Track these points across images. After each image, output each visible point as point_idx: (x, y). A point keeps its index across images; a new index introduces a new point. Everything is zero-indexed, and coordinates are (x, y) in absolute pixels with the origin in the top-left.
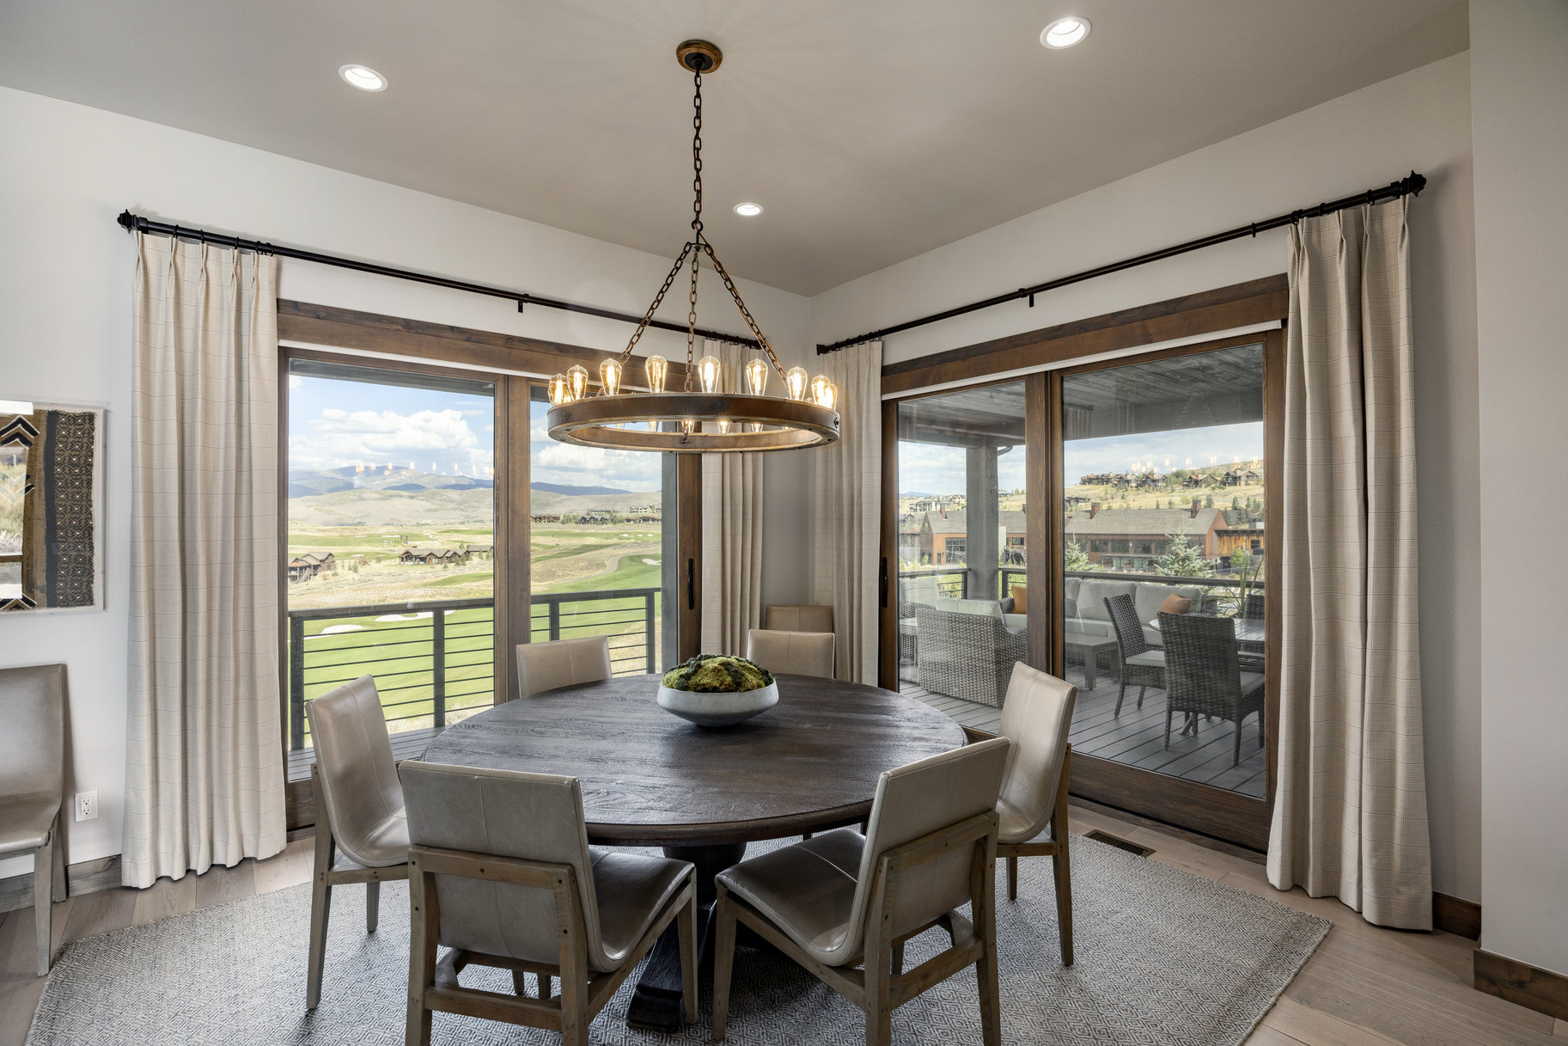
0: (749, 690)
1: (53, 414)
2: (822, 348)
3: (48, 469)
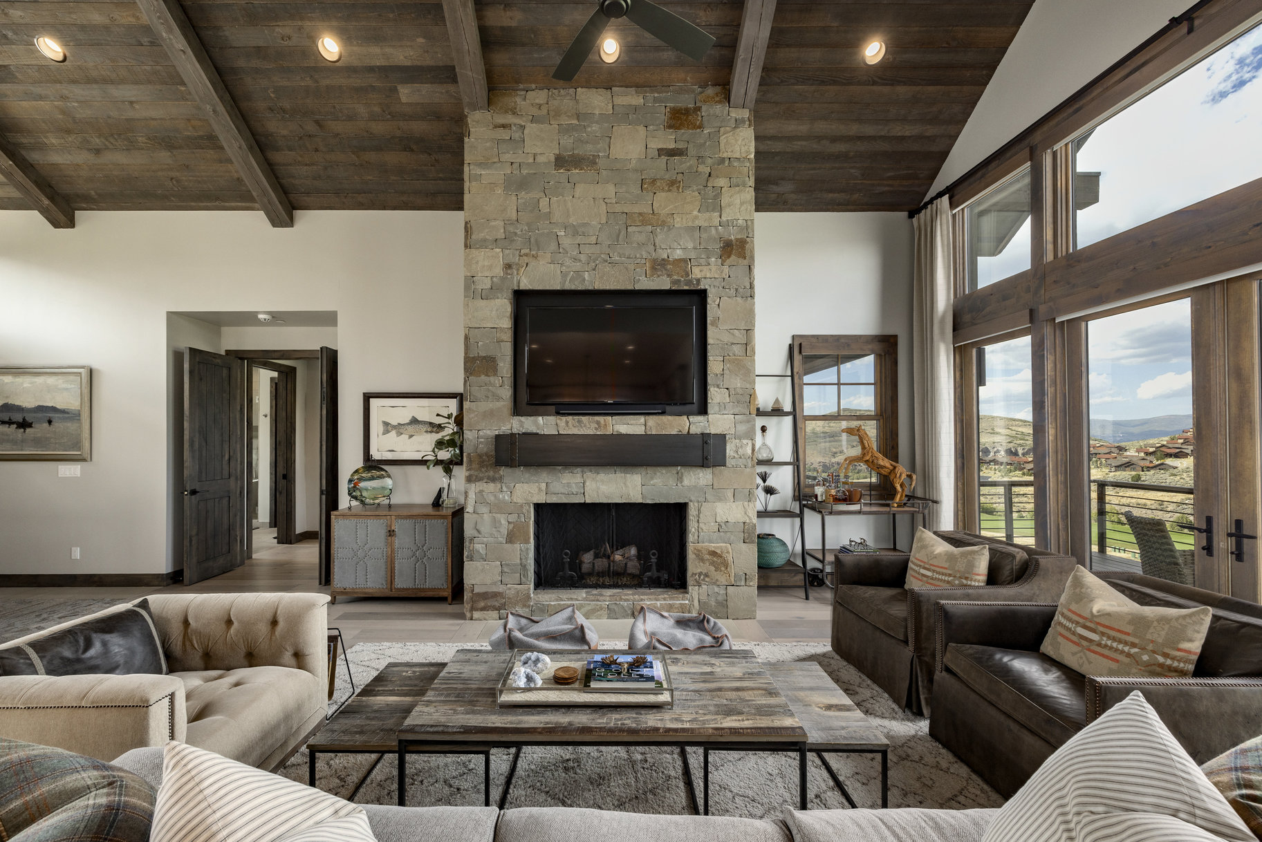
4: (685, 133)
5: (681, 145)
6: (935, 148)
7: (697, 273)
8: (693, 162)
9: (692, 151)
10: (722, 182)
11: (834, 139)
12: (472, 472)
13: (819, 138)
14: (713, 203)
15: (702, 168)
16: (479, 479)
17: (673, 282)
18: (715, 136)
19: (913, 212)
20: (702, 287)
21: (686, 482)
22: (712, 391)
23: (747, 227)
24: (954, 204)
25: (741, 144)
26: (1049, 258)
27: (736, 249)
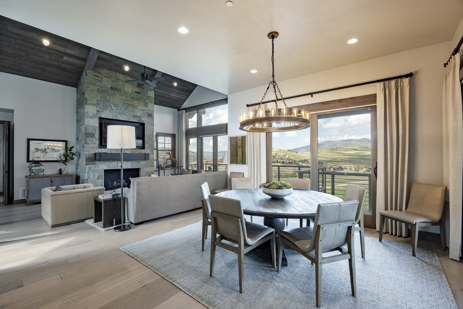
0: (270, 188)
1: (242, 137)
2: (445, 65)
3: (242, 144)
4: (141, 89)
5: (140, 91)
7: (143, 119)
8: (142, 95)
9: (142, 93)
10: (148, 101)
12: (87, 162)
14: (146, 105)
15: (144, 97)
16: (89, 164)
17: (138, 121)
18: (147, 91)
19: (179, 110)
20: (144, 122)
21: (140, 164)
22: (146, 144)
23: (153, 111)
24: (186, 112)
25: (152, 94)
26: (199, 127)
27: (150, 115)
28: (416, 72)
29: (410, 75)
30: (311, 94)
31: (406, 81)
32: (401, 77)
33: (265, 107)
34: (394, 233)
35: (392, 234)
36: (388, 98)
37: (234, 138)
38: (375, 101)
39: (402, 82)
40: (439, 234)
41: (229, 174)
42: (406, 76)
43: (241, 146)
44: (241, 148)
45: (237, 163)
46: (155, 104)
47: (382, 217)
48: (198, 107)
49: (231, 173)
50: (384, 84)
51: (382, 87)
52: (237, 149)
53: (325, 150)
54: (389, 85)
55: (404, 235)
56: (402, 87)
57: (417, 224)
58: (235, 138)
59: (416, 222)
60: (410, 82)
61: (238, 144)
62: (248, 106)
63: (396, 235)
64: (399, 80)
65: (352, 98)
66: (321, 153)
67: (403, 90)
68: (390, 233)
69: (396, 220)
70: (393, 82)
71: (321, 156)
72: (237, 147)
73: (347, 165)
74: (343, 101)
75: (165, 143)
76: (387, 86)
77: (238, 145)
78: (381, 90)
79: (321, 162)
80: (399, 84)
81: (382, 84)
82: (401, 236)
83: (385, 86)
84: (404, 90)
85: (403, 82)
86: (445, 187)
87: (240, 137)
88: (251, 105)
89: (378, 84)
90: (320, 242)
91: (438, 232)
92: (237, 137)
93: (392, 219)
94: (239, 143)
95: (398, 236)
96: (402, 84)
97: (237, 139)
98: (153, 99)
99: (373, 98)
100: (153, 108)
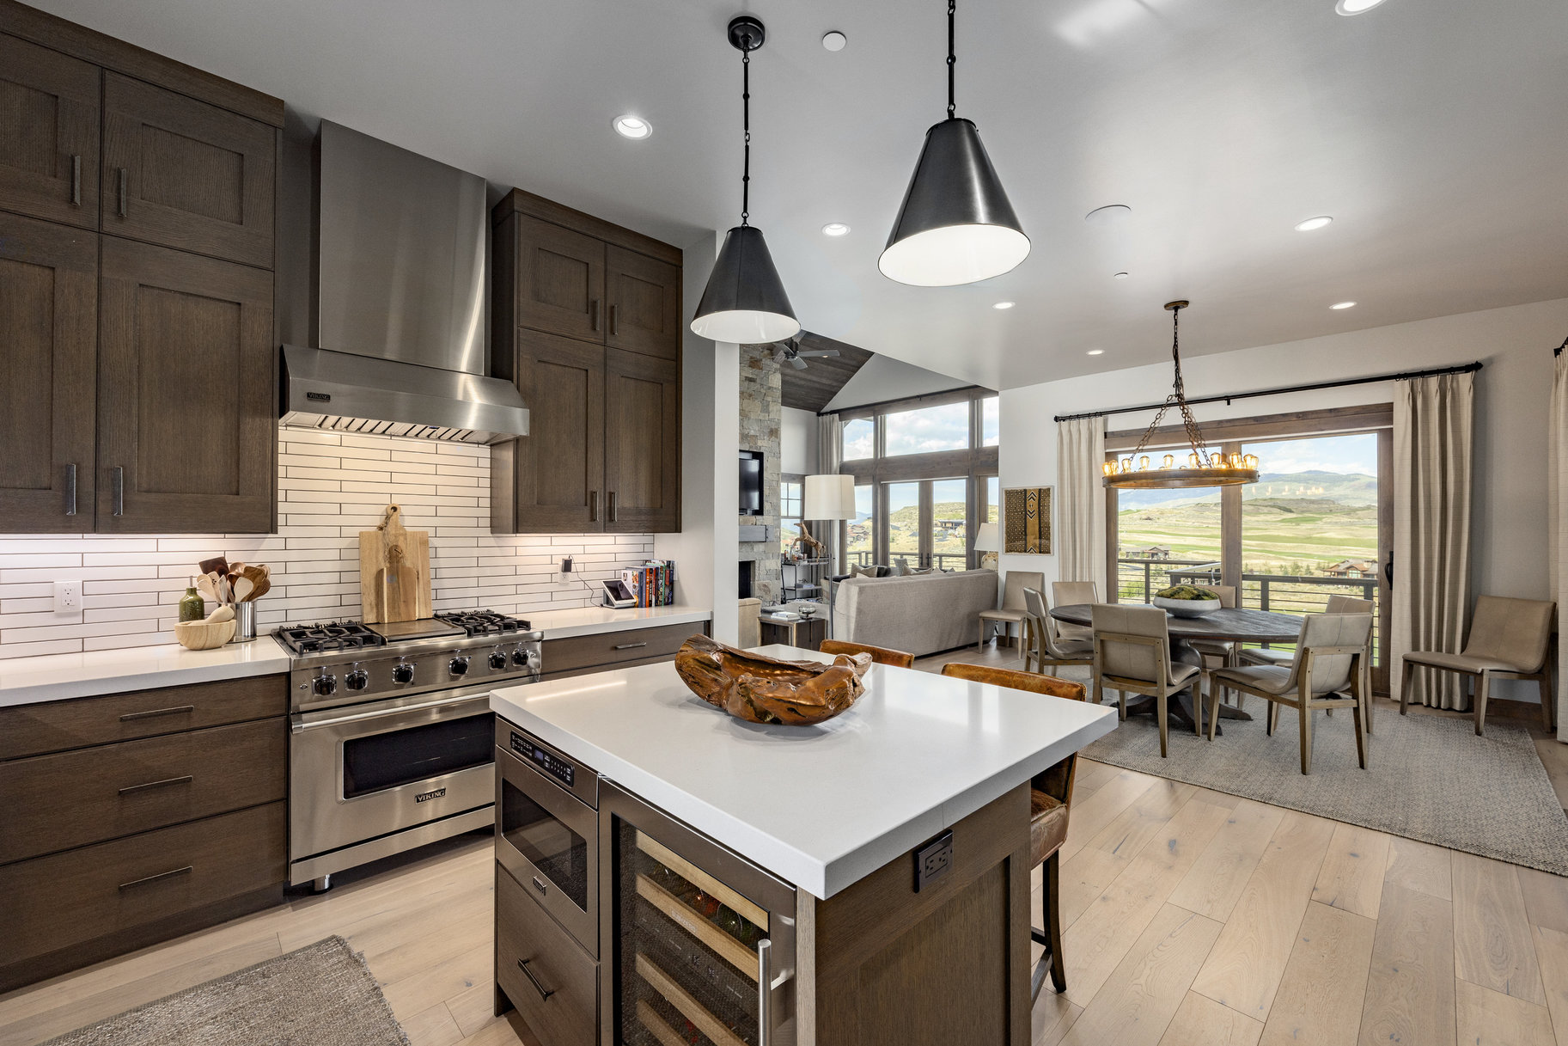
1: (1040, 490)
2: (1557, 352)
3: (1039, 508)
4: (756, 371)
5: (754, 377)
6: (833, 390)
7: (760, 443)
8: (759, 386)
9: (758, 381)
10: (769, 399)
11: (801, 379)
13: (796, 377)
14: (766, 409)
15: (762, 390)
17: (750, 447)
18: (767, 375)
19: (819, 414)
20: (761, 451)
21: (755, 550)
22: (765, 504)
23: (779, 423)
24: (841, 420)
25: (776, 381)
26: (879, 457)
27: (774, 433)
28: (1491, 361)
29: (1475, 367)
30: (1228, 399)
31: (1465, 380)
32: (1453, 370)
33: (1105, 423)
34: (1434, 704)
35: (1429, 705)
36: (1422, 415)
37: (1017, 492)
38: (1390, 420)
39: (1455, 381)
40: (1540, 705)
41: (1002, 576)
42: (1467, 368)
43: (1036, 513)
44: (1036, 516)
45: (1025, 551)
46: (784, 404)
47: (1407, 664)
48: (876, 408)
49: (1008, 573)
50: (1412, 383)
51: (1407, 390)
52: (1025, 519)
53: (1175, 511)
54: (1425, 387)
55: (1457, 706)
56: (1456, 391)
57: (1485, 673)
58: (1021, 492)
59: (1483, 670)
60: (1474, 382)
61: (1028, 505)
62: (1056, 419)
63: (1439, 707)
64: (1449, 377)
65: (1331, 410)
66: (1162, 520)
67: (1457, 396)
68: (1425, 704)
69: (1439, 667)
70: (1434, 382)
71: (1163, 530)
72: (1026, 513)
73: (1255, 559)
74: (1310, 417)
75: (788, 499)
76: (1419, 390)
77: (1028, 508)
78: (1404, 396)
79: (1162, 549)
80: (1449, 384)
81: (1407, 383)
82: (1450, 709)
83: (1415, 388)
84: (1459, 399)
85: (1458, 382)
86: (1551, 605)
87: (1034, 490)
88: (1064, 419)
89: (1397, 384)
90: (1308, 675)
91: (1537, 699)
92: (1025, 490)
93: (1429, 665)
94: (1032, 505)
95: (1444, 710)
96: (1455, 385)
97: (1025, 496)
98: (779, 393)
99: (1384, 412)
100: (780, 416)
